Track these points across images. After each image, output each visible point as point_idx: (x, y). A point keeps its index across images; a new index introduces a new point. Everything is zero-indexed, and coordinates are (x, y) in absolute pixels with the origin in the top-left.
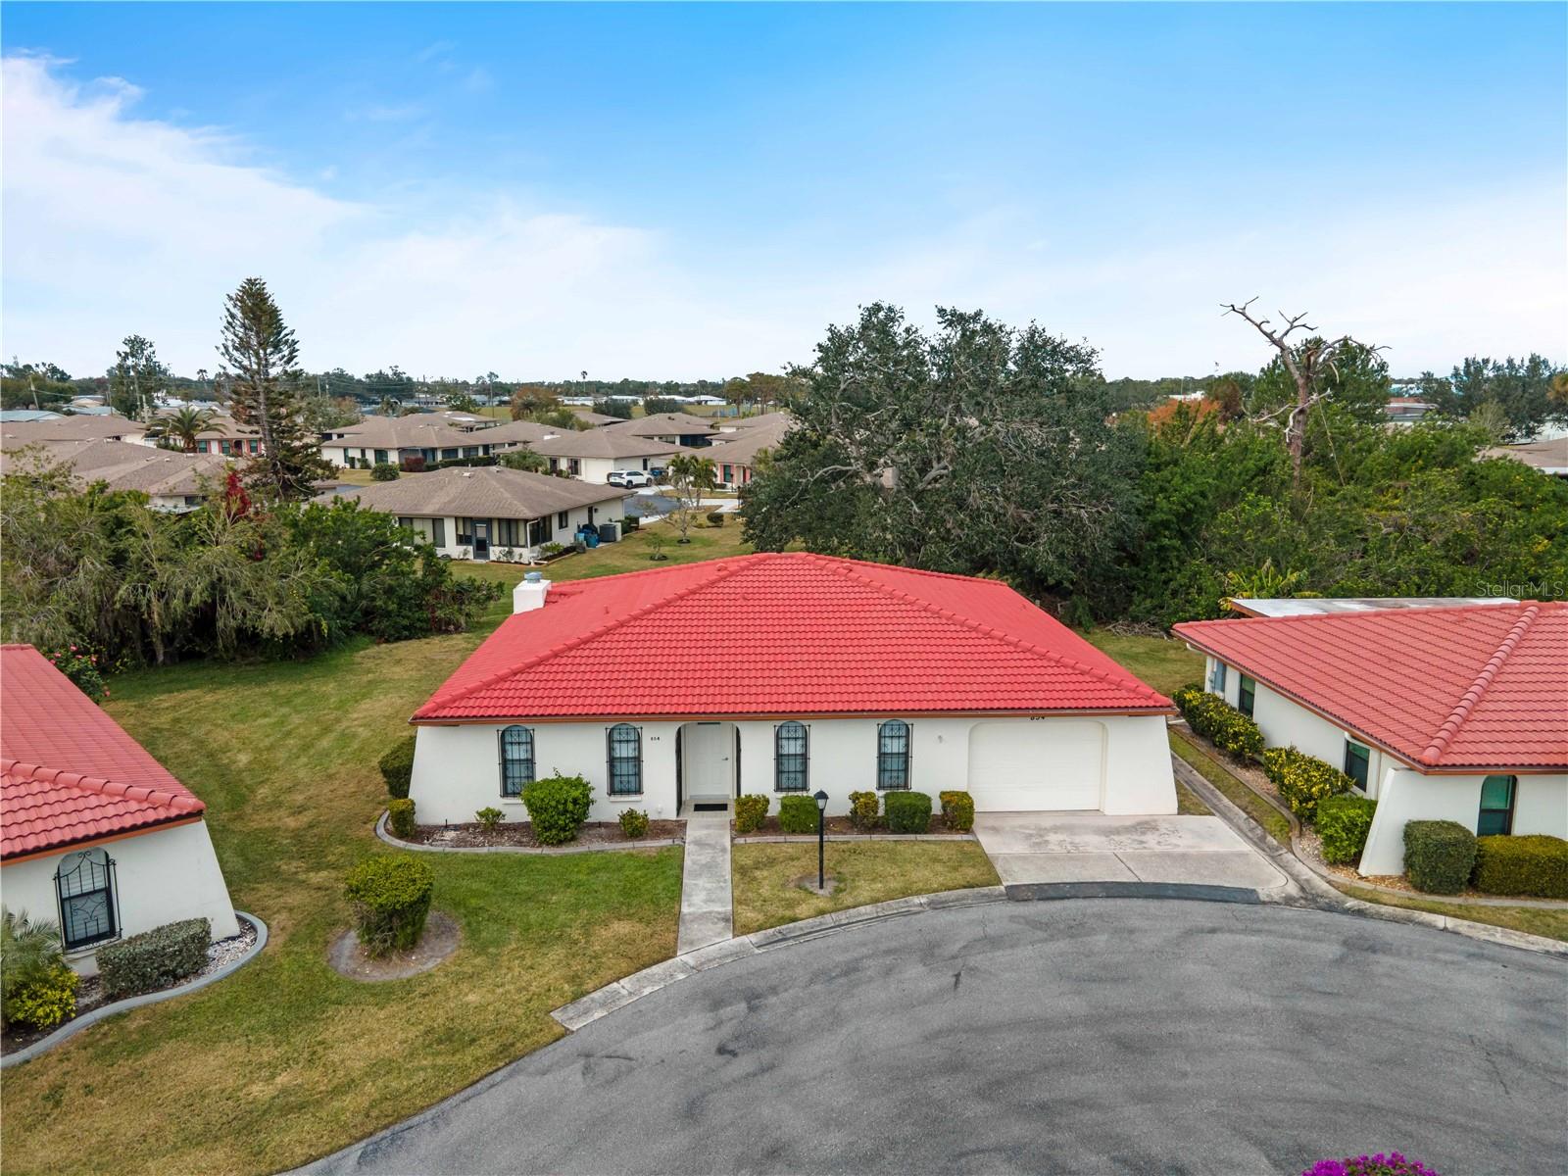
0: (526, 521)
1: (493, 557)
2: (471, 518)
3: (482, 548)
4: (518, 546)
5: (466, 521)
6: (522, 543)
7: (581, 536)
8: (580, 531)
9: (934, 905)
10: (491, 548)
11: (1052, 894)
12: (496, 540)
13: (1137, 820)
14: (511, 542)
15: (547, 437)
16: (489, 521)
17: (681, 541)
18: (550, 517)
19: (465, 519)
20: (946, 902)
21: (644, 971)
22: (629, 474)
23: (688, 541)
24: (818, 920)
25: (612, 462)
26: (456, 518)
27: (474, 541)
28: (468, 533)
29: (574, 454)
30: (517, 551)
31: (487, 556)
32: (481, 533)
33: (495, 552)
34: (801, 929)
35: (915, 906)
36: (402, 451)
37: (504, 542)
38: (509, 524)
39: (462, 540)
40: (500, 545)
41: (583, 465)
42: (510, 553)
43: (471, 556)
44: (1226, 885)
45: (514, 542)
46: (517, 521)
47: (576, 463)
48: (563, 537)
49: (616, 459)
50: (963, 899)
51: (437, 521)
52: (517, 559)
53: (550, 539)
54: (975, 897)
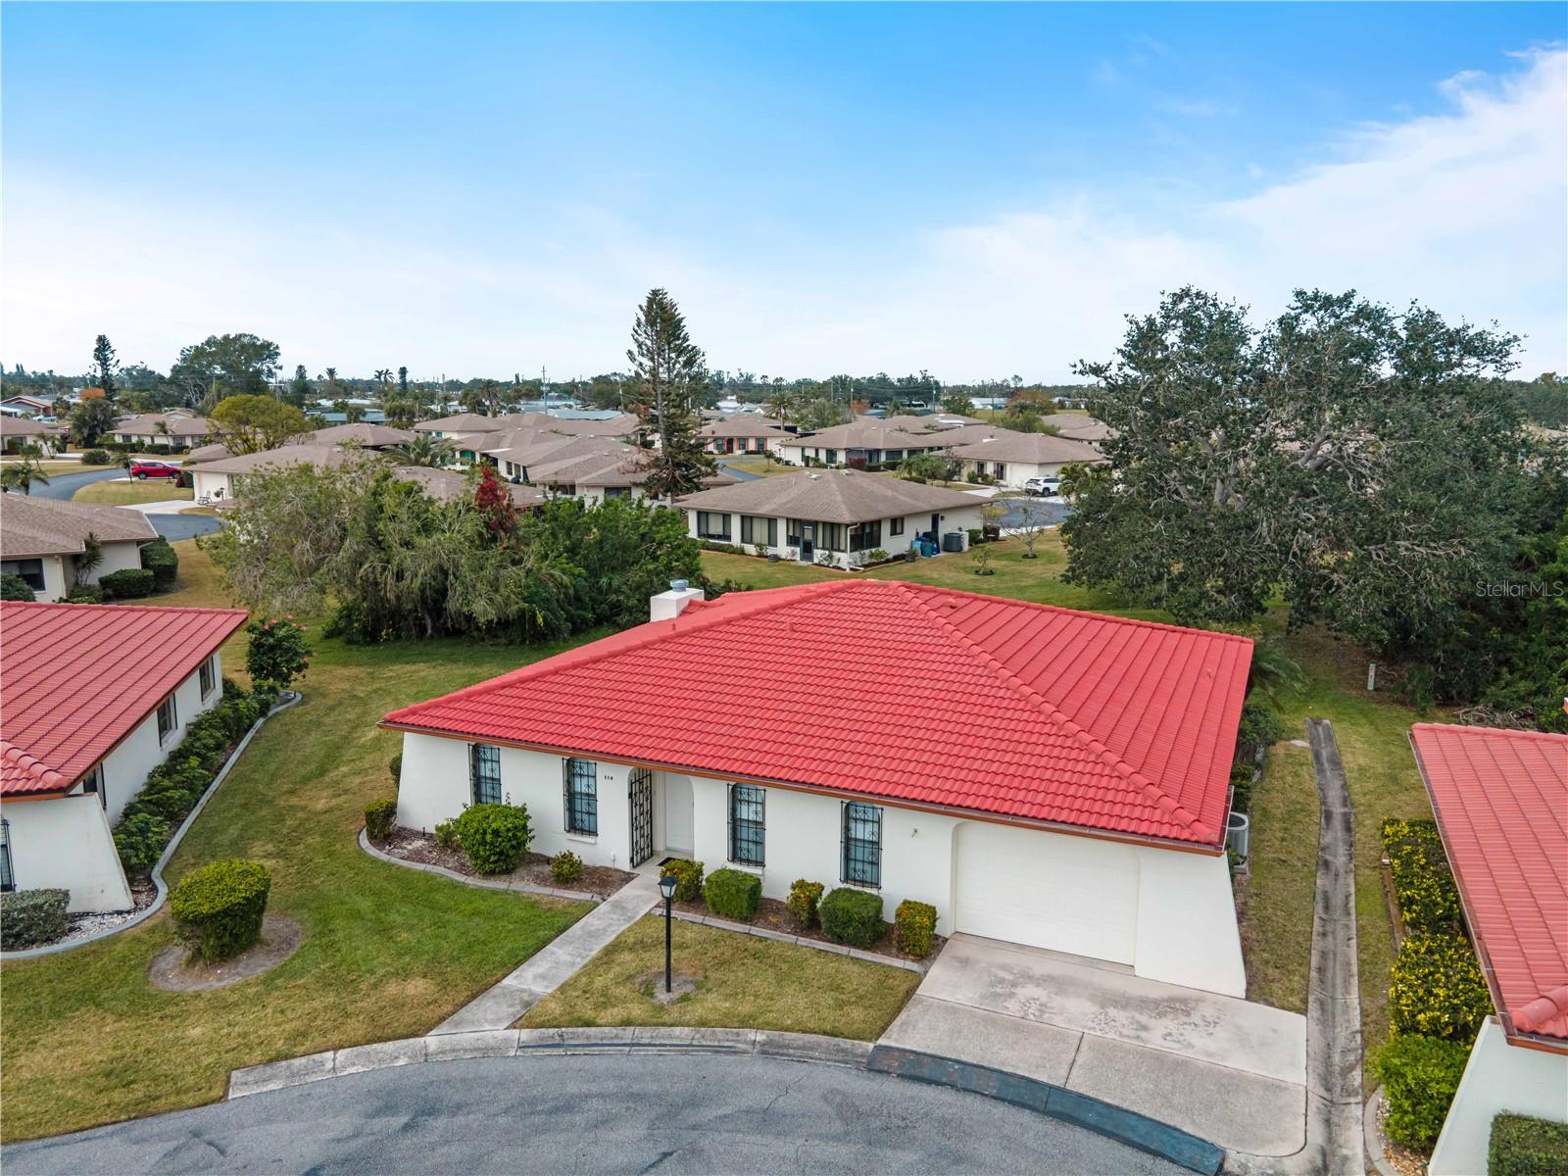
0: (847, 526)
1: (816, 561)
2: (800, 520)
3: (807, 550)
4: (839, 550)
5: (796, 523)
6: (842, 548)
7: (918, 545)
8: (918, 539)
9: (768, 1051)
10: (815, 551)
11: (926, 1072)
12: (820, 545)
13: (1176, 992)
14: (833, 547)
15: (985, 441)
16: (815, 524)
17: (1026, 556)
18: (879, 522)
19: (794, 520)
20: (787, 1047)
21: (375, 1046)
22: (1046, 481)
23: (1035, 557)
24: (618, 1031)
25: (1036, 467)
26: (788, 520)
27: (801, 544)
28: (797, 535)
29: (1001, 459)
30: (837, 555)
31: (811, 559)
32: (808, 535)
33: (818, 554)
34: (588, 1037)
35: (746, 1042)
36: (849, 451)
37: (828, 545)
38: (833, 527)
39: (792, 541)
40: (824, 548)
41: (1008, 471)
42: (831, 557)
43: (798, 557)
44: (1188, 1129)
45: (835, 547)
46: (839, 525)
47: (1002, 467)
48: (891, 545)
49: (1041, 465)
50: (812, 1049)
51: (772, 521)
52: (834, 563)
53: (879, 545)
54: (828, 1051)
